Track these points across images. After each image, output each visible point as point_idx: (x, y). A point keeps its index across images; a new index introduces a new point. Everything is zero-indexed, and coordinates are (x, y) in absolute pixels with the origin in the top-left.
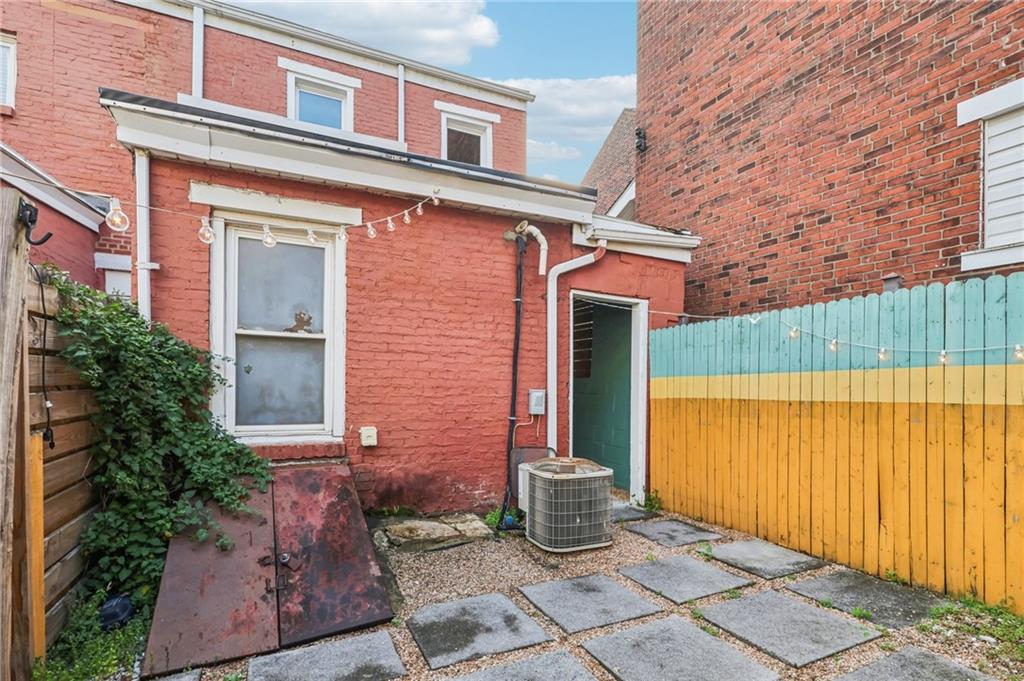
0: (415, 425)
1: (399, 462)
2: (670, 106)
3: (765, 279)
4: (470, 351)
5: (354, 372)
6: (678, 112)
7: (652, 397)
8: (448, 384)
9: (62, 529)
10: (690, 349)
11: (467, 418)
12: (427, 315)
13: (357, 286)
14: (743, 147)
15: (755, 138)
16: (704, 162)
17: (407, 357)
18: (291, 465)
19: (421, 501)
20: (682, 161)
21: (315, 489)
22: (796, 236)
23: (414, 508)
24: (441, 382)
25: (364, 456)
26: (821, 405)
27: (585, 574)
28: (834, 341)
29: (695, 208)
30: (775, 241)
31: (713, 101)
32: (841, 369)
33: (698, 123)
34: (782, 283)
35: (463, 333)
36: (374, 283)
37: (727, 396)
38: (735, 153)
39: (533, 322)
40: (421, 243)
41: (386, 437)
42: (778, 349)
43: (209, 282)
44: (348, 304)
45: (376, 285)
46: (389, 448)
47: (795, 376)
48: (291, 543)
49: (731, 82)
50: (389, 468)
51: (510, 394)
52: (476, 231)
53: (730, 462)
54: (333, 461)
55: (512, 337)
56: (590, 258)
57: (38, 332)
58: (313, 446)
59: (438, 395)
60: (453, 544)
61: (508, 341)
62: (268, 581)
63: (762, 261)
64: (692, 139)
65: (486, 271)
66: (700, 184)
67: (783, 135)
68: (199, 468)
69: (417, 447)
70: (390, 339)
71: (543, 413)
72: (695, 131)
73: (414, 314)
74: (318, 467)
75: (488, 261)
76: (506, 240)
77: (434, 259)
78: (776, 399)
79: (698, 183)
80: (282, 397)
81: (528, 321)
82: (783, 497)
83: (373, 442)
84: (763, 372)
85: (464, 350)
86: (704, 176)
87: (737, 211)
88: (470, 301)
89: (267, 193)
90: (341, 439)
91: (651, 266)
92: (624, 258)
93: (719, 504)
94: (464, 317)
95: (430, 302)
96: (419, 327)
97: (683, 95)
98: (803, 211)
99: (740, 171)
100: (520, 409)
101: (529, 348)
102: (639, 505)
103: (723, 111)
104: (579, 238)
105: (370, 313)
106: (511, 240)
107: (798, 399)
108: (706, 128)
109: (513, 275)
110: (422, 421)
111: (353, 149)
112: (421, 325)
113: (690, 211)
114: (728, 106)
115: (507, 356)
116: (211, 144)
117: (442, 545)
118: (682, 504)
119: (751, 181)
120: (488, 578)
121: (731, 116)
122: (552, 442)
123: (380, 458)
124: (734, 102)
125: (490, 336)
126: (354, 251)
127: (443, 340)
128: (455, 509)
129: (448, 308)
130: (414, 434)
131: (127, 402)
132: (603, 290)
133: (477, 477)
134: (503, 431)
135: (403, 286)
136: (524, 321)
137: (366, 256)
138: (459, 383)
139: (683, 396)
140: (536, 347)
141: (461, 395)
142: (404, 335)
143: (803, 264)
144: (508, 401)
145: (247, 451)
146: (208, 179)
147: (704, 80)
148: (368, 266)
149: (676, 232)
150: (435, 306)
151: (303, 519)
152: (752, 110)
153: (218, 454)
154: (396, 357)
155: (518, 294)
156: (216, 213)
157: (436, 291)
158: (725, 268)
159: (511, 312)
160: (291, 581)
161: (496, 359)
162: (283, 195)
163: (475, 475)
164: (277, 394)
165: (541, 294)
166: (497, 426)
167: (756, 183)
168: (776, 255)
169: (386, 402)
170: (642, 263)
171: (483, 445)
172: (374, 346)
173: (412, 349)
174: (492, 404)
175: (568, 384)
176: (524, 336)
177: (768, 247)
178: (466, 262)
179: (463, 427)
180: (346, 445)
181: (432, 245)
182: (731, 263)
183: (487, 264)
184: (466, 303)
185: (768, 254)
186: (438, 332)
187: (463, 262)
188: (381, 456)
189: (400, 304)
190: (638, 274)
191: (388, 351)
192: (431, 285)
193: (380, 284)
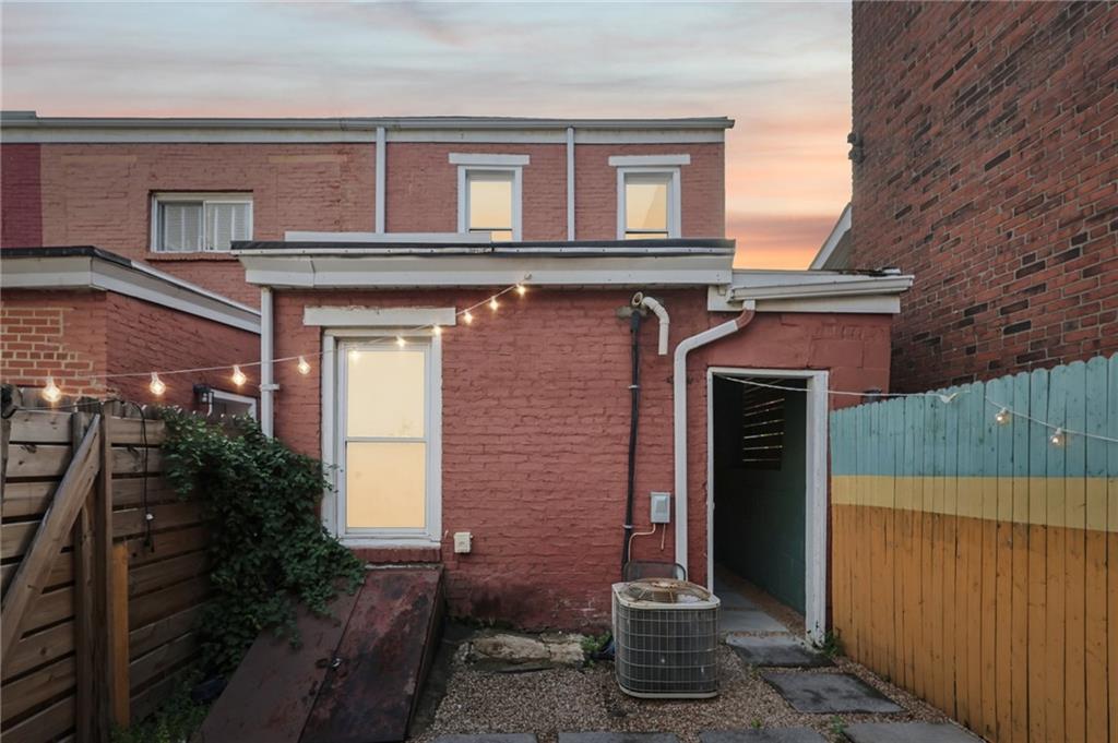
0: (514, 532)
1: (495, 571)
2: (893, 93)
3: (1027, 325)
4: (575, 448)
5: (448, 476)
6: (903, 100)
7: (833, 502)
8: (551, 486)
9: (171, 617)
10: (875, 437)
11: (573, 525)
12: (527, 411)
13: (452, 387)
14: (992, 130)
15: (1010, 112)
16: (937, 163)
17: (504, 458)
18: (388, 569)
19: (519, 614)
20: (908, 167)
21: (396, 596)
22: (1075, 253)
23: (513, 621)
24: (541, 485)
25: (459, 562)
26: (1042, 531)
27: (654, 729)
28: (1059, 431)
29: (925, 231)
30: (1041, 266)
31: (950, 73)
32: (1071, 476)
33: (929, 110)
34: (1053, 329)
35: (568, 430)
36: (468, 383)
37: (917, 508)
38: (980, 142)
39: (655, 411)
40: (518, 335)
41: (481, 543)
42: (982, 441)
43: (320, 396)
44: (444, 406)
45: (471, 385)
46: (485, 555)
47: (1005, 483)
48: (350, 649)
49: (974, 40)
50: (485, 576)
51: (626, 497)
52: (582, 313)
53: (921, 602)
54: (428, 566)
55: (628, 430)
56: (731, 326)
57: (140, 460)
58: (409, 550)
59: (539, 499)
60: (531, 667)
61: (622, 435)
62: (315, 684)
63: (1022, 298)
64: (921, 134)
65: (595, 356)
66: (932, 196)
67: (1052, 100)
68: (293, 569)
69: (515, 556)
70: (483, 440)
71: (668, 521)
72: (925, 121)
73: (512, 412)
74: (410, 571)
75: (597, 346)
76: (622, 318)
77: (533, 350)
78: (979, 516)
79: (931, 195)
81: (649, 410)
82: (989, 666)
83: (466, 548)
84: (963, 475)
85: (569, 448)
86: (938, 183)
87: (983, 227)
88: (575, 393)
89: (367, 307)
90: (439, 544)
91: (831, 325)
92: (785, 319)
93: (909, 662)
94: (568, 412)
95: (528, 398)
96: (516, 426)
97: (909, 74)
98: (1086, 213)
99: (988, 167)
100: (639, 516)
101: (650, 443)
102: (815, 646)
103: (963, 84)
104: (716, 302)
105: (466, 414)
106: (627, 317)
107: (1010, 520)
108: (939, 114)
109: (628, 357)
110: (521, 528)
111: (436, 250)
112: (519, 423)
113: (920, 236)
114: (973, 73)
115: (621, 453)
116: (314, 271)
117: (520, 667)
118: (867, 654)
119: (1004, 179)
120: (538, 714)
121: (974, 88)
122: (681, 557)
123: (477, 566)
124: (979, 67)
125: (600, 430)
126: (449, 351)
127: (544, 439)
128: (560, 627)
129: (549, 403)
130: (511, 541)
131: (229, 511)
132: (754, 365)
133: (585, 592)
134: (619, 541)
135: (499, 383)
136: (643, 411)
137: (460, 356)
139: (867, 503)
140: (659, 441)
141: (565, 499)
142: (499, 436)
143: (1087, 296)
144: (624, 506)
145: (347, 553)
146: (317, 301)
147: (938, 45)
148: (463, 366)
149: (873, 273)
150: (534, 401)
151: (373, 624)
152: (1005, 73)
153: (314, 556)
154: (494, 459)
155: (635, 379)
156: (327, 332)
157: (537, 384)
158: (967, 313)
159: (626, 401)
160: (333, 687)
161: (608, 457)
162: (382, 306)
163: (582, 589)
165: (666, 376)
166: (609, 535)
167: (1013, 180)
168: (1042, 287)
169: (481, 506)
170: (817, 322)
171: (592, 556)
172: (468, 448)
173: (510, 449)
174: (603, 509)
175: (705, 484)
176: (645, 429)
177: (1031, 276)
178: (570, 349)
179: (569, 535)
180: (440, 550)
181: (530, 335)
182: (976, 304)
183: (596, 348)
184: (571, 395)
185: (1031, 286)
186: (538, 429)
187: (568, 349)
188: (477, 563)
189: (496, 402)
190: (810, 338)
191: (484, 453)
192: (530, 379)
193: (476, 384)
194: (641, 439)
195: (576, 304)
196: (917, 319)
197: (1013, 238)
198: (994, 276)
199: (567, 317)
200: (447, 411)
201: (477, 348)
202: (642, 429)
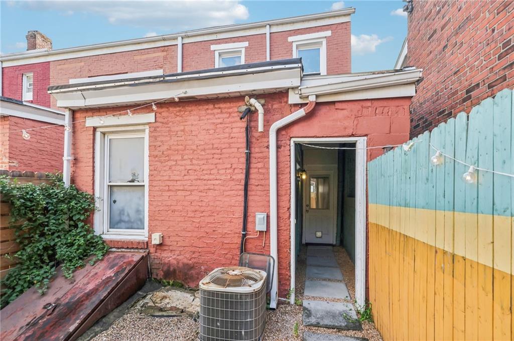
0: (183, 234)
1: (174, 255)
4: (216, 187)
5: (152, 203)
8: (202, 209)
11: (214, 231)
12: (191, 167)
13: (154, 155)
17: (179, 193)
18: (121, 251)
19: (186, 279)
21: (112, 267)
23: (183, 283)
24: (197, 208)
25: (156, 249)
35: (211, 177)
36: (161, 153)
39: (260, 165)
40: (186, 125)
41: (166, 240)
44: (150, 165)
45: (163, 154)
46: (170, 246)
50: (169, 257)
51: (243, 215)
54: (141, 251)
55: (243, 176)
56: (301, 113)
58: (132, 242)
59: (196, 216)
61: (241, 180)
65: (227, 135)
66: (448, 19)
69: (184, 247)
71: (266, 230)
73: (183, 168)
74: (130, 253)
75: (227, 129)
76: (241, 112)
77: (194, 133)
80: (128, 215)
83: (159, 242)
85: (212, 187)
86: (451, 9)
87: (477, 30)
88: (216, 156)
89: (114, 115)
90: (147, 239)
91: (368, 107)
92: (338, 106)
94: (213, 167)
96: (185, 175)
100: (249, 226)
101: (257, 184)
105: (160, 169)
106: (243, 111)
109: (244, 135)
110: (186, 231)
112: (186, 174)
113: (441, 47)
115: (240, 190)
116: (85, 99)
122: (273, 251)
123: (165, 252)
125: (229, 177)
126: (152, 137)
127: (199, 182)
129: (201, 162)
130: (182, 238)
132: (318, 136)
134: (239, 241)
135: (176, 152)
136: (252, 165)
137: (157, 138)
138: (209, 208)
140: (262, 182)
141: (210, 216)
142: (176, 181)
144: (242, 220)
148: (159, 143)
149: (396, 72)
150: (194, 162)
154: (173, 194)
155: (248, 147)
157: (195, 152)
158: (468, 92)
159: (243, 160)
161: (233, 192)
162: (120, 114)
164: (126, 214)
165: (266, 145)
166: (234, 237)
169: (167, 219)
170: (356, 106)
171: (225, 249)
172: (161, 188)
173: (182, 188)
174: (231, 222)
175: (289, 209)
176: (253, 176)
177: (508, 56)
178: (213, 131)
179: (211, 236)
180: (147, 242)
181: (192, 125)
182: (473, 85)
183: (227, 130)
184: (213, 158)
185: (509, 63)
186: (196, 177)
187: (212, 132)
188: (165, 250)
189: (175, 163)
190: (353, 117)
191: (169, 190)
192: (192, 149)
193: (165, 153)
194: (252, 182)
195: (216, 106)
196: (440, 102)
197: (496, 31)
198: (484, 62)
199: (211, 114)
200: (152, 168)
201: (166, 134)
202: (252, 176)
